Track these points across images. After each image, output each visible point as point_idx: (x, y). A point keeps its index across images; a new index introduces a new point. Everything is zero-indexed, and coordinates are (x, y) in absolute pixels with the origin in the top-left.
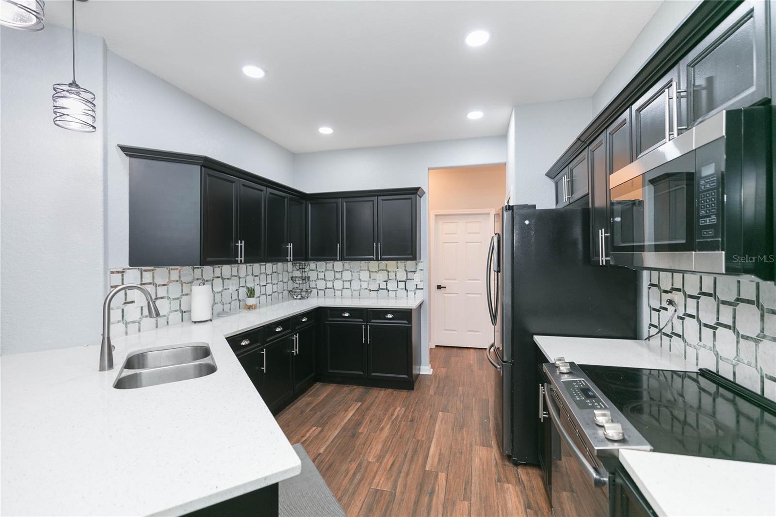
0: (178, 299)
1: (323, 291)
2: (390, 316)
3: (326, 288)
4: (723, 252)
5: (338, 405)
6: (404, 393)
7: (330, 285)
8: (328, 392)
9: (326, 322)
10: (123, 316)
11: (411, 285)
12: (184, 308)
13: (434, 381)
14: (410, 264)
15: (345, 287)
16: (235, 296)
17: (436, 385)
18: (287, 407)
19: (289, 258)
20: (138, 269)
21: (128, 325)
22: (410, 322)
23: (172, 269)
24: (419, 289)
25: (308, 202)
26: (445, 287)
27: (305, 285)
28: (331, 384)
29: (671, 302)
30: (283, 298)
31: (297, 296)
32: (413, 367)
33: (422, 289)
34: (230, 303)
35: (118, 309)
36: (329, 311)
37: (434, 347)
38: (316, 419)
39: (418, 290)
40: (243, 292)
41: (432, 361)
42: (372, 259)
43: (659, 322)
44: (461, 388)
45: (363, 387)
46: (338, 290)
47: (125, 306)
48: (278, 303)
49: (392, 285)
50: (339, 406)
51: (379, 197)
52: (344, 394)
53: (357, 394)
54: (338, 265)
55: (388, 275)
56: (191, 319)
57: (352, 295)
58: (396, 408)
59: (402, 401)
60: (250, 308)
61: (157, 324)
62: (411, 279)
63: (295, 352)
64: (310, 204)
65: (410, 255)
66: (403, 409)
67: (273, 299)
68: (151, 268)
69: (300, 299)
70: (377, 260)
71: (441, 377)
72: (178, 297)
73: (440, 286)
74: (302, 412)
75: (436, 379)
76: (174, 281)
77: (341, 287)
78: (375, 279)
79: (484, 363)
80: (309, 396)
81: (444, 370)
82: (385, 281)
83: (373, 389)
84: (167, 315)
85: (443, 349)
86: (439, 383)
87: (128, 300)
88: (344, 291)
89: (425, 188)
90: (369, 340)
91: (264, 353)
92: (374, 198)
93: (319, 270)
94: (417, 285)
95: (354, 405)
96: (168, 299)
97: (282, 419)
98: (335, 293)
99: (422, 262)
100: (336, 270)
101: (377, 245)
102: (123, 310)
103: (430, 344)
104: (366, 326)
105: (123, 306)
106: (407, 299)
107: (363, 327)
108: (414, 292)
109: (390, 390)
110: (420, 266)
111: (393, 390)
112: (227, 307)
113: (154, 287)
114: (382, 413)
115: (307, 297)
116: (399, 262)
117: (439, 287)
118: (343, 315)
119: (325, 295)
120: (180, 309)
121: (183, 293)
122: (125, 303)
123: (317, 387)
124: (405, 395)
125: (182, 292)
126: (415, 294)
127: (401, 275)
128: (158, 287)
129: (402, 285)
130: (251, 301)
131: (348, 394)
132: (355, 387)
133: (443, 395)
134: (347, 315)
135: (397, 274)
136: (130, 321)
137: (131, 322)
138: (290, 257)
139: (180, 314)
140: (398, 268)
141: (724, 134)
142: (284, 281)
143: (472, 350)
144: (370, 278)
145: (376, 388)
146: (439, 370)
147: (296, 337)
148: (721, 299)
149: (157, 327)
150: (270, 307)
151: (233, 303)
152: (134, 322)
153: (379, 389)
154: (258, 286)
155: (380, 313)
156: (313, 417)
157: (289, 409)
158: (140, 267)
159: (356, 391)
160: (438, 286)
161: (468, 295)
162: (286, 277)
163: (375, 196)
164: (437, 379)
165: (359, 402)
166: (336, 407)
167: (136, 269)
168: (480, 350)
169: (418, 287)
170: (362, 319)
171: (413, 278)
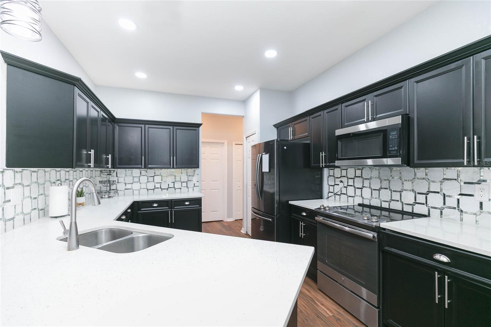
2: (188, 203)
3: (125, 189)
4: (401, 158)
7: (129, 186)
9: (139, 212)
10: (3, 214)
11: (190, 184)
14: (190, 171)
15: (142, 188)
21: (7, 223)
22: (201, 206)
24: (196, 186)
25: (115, 125)
29: (341, 182)
31: (104, 196)
33: (198, 186)
36: (141, 204)
43: (334, 190)
46: (136, 190)
47: (5, 205)
49: (177, 185)
55: (175, 178)
60: (80, 205)
61: (24, 221)
62: (190, 181)
64: (118, 126)
65: (195, 165)
68: (21, 169)
69: (108, 198)
72: (37, 196)
76: (34, 183)
77: (138, 188)
78: (166, 181)
82: (173, 182)
84: (30, 213)
87: (6, 199)
90: (173, 220)
93: (119, 176)
94: (194, 184)
96: (30, 198)
98: (133, 192)
99: (198, 170)
100: (134, 176)
101: (174, 158)
102: (3, 209)
104: (171, 211)
105: (3, 205)
106: (188, 193)
107: (169, 213)
108: (192, 189)
110: (197, 172)
113: (22, 187)
115: (113, 196)
116: (183, 169)
118: (153, 205)
120: (38, 207)
121: (40, 193)
122: (4, 202)
126: (193, 190)
127: (184, 178)
128: (24, 187)
129: (184, 184)
130: (82, 200)
134: (156, 205)
135: (181, 177)
137: (8, 219)
138: (110, 165)
139: (38, 212)
140: (182, 174)
141: (401, 122)
144: (162, 180)
148: (364, 178)
149: (24, 224)
152: (10, 220)
155: (181, 202)
158: (13, 169)
161: (212, 190)
163: (172, 126)
167: (10, 169)
168: (219, 222)
169: (195, 185)
170: (168, 207)
171: (192, 180)
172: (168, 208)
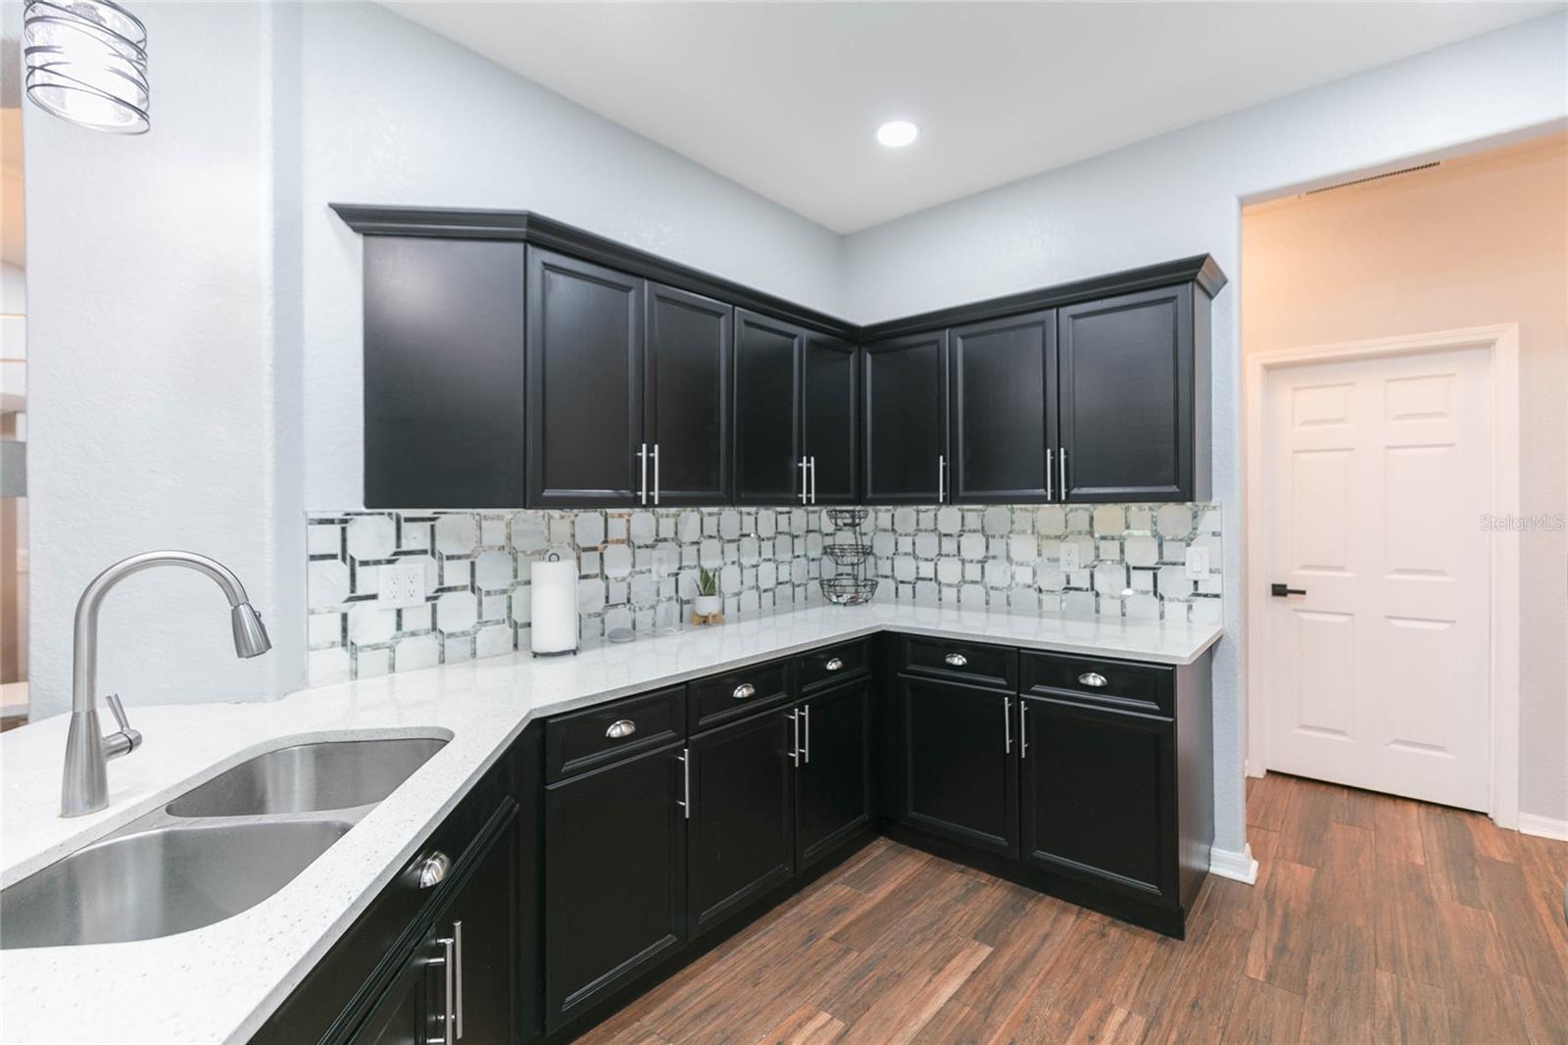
0: (504, 592)
1: (911, 586)
2: (1095, 680)
3: (918, 579)
5: (918, 937)
6: (1145, 946)
7: (927, 570)
8: (900, 880)
9: (899, 674)
10: (345, 630)
11: (1174, 583)
12: (518, 616)
13: (1263, 916)
14: (1172, 515)
15: (967, 578)
16: (668, 590)
17: (1275, 936)
18: (778, 908)
19: (804, 496)
20: (390, 514)
21: (360, 655)
22: (1168, 706)
23: (486, 518)
24: (1205, 596)
25: (863, 350)
26: (1303, 593)
27: (862, 567)
28: (918, 852)
30: (806, 598)
31: (838, 597)
32: (1182, 842)
33: (1217, 596)
34: (653, 607)
35: (330, 612)
36: (909, 645)
37: (1260, 774)
38: (839, 978)
39: (1201, 599)
40: (690, 579)
41: (1258, 833)
42: (1042, 500)
44: (1384, 978)
45: (1008, 883)
46: (950, 585)
47: (352, 606)
48: (794, 610)
49: (1109, 580)
50: (921, 942)
51: (1061, 310)
52: (947, 898)
53: (986, 907)
54: (949, 516)
55: (1097, 549)
56: (530, 647)
57: (987, 603)
58: (1108, 1010)
59: (1137, 983)
60: (705, 621)
61: (443, 653)
62: (1175, 564)
63: (796, 755)
64: (871, 353)
65: (1167, 484)
66: (1139, 1022)
67: (777, 599)
68: (428, 513)
69: (845, 604)
70: (1056, 499)
71: (1292, 904)
72: (505, 587)
73: (1285, 586)
74: (811, 938)
75: (1271, 911)
76: (491, 548)
77: (956, 579)
78: (1057, 560)
79: (1477, 871)
80: (846, 882)
81: (1303, 874)
82: (1087, 567)
83: (1040, 900)
84: (472, 633)
85: (1293, 785)
86: (1285, 928)
87: (359, 592)
88: (965, 588)
89: (1226, 262)
90: (1024, 746)
91: (685, 759)
92: (1049, 312)
93: (899, 531)
94: (1196, 582)
95: (968, 951)
96: (473, 591)
97: (750, 949)
98: (940, 592)
99: (1215, 508)
100: (943, 532)
101: (1056, 455)
102: (345, 617)
103: (1247, 762)
104: (1015, 701)
105: (345, 608)
106: (1162, 626)
107: (1007, 705)
108: (1185, 605)
109: (1096, 917)
110: (1209, 520)
111: (1108, 919)
112: (644, 618)
113: (435, 562)
114: (1057, 1015)
115: (867, 601)
116: (1134, 506)
117: (1280, 591)
118: (948, 660)
119: (914, 597)
120: (509, 617)
121: (519, 579)
122: (350, 600)
123: (877, 853)
124: (1150, 954)
125: (516, 576)
126: (1190, 611)
127: (1142, 552)
128: (445, 562)
129: (1143, 580)
130: (708, 605)
131: (957, 901)
132: (985, 877)
133: (1305, 994)
134: (960, 663)
135: (1126, 544)
136: (366, 643)
137: (369, 646)
138: (809, 491)
139: (511, 632)
140: (1128, 527)
142: (811, 555)
143: (1413, 808)
144: (1040, 555)
145: (1049, 899)
146: (1281, 873)
147: (801, 715)
149: (442, 661)
150: (767, 621)
151: (661, 608)
152: (376, 647)
153: (1060, 902)
154: (736, 566)
155: (1065, 667)
156: (835, 969)
157: (780, 915)
158: (394, 511)
159: (984, 893)
160: (1274, 586)
161: (1396, 623)
162: (814, 546)
163: (1052, 307)
164: (1279, 912)
165: (984, 941)
166: (912, 943)
167: (382, 514)
168: (1451, 814)
169: (1201, 590)
170: (1006, 680)
171: (1182, 560)
172: (1004, 683)
